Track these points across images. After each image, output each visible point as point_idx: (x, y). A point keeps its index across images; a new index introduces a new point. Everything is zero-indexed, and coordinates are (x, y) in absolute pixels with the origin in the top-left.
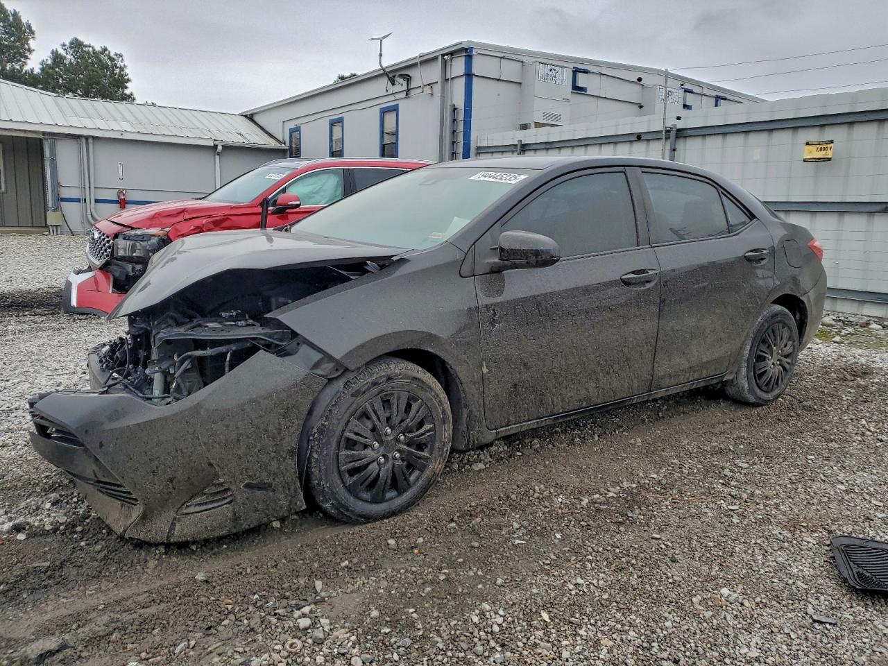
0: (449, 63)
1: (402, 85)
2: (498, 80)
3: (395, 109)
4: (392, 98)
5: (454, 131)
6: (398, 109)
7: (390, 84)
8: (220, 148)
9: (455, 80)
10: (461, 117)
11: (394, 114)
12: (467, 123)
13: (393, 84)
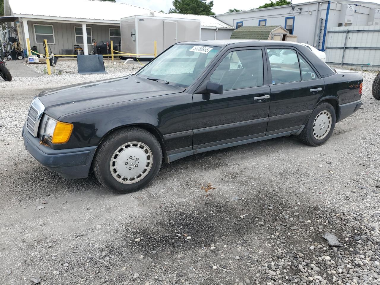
0: (320, 5)
1: (297, 11)
2: (335, 10)
3: (293, 18)
4: (292, 14)
5: (322, 26)
6: (294, 18)
7: (292, 10)
8: (217, 29)
9: (322, 11)
10: (324, 22)
11: (293, 20)
12: (326, 24)
13: (293, 10)
